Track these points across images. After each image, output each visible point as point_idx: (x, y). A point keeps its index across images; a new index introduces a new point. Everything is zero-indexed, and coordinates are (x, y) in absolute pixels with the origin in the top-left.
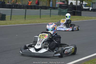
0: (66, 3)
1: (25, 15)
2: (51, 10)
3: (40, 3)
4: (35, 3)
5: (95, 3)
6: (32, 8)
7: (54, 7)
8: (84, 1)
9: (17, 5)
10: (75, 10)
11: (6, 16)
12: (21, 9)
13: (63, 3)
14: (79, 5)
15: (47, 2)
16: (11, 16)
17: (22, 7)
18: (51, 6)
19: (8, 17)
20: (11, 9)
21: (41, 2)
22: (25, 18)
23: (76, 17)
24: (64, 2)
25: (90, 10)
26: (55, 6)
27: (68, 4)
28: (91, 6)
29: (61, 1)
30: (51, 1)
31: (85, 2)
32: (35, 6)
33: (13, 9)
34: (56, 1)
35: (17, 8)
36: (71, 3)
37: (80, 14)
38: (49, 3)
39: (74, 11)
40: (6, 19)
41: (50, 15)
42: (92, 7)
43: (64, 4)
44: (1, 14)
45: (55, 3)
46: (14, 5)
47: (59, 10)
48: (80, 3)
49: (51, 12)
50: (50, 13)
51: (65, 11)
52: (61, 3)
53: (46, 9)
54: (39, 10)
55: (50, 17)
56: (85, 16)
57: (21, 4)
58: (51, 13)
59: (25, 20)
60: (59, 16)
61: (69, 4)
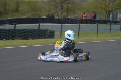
1: (78, 32)
2: (111, 24)
3: (97, 16)
4: (91, 16)
6: (87, 23)
7: (115, 20)
9: (69, 19)
11: (55, 33)
12: (74, 24)
15: (106, 14)
16: (61, 33)
17: (75, 21)
18: (111, 20)
19: (57, 34)
20: (61, 24)
21: (99, 14)
22: (79, 35)
26: (117, 19)
32: (90, 20)
33: (63, 24)
34: (117, 13)
35: (68, 23)
38: (108, 15)
40: (55, 36)
41: (110, 31)
44: (49, 30)
45: (116, 15)
46: (65, 20)
49: (110, 27)
53: (105, 24)
54: (96, 25)
55: (110, 33)
57: (73, 18)
58: (111, 29)
59: (79, 37)
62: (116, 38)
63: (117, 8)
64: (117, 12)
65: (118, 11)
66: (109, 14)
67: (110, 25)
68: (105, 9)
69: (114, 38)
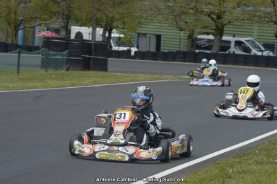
0: (63, 33)
2: (19, 53)
5: (145, 34)
7: (30, 44)
8: (114, 30)
10: (91, 55)
13: (54, 35)
14: (101, 40)
15: (10, 30)
18: (20, 43)
23: (91, 73)
24: (57, 31)
25: (133, 53)
26: (33, 42)
27: (70, 37)
28: (135, 43)
29: (48, 30)
30: (19, 30)
31: (117, 33)
34: (34, 28)
36: (79, 35)
37: (103, 67)
38: (14, 32)
39: (87, 56)
41: (18, 68)
42: (138, 47)
43: (58, 36)
45: (31, 32)
47: (43, 55)
48: (104, 35)
49: (19, 60)
50: (16, 62)
51: (59, 57)
52: (49, 34)
53: (6, 51)
55: (18, 73)
56: (116, 72)
58: (20, 63)
60: (43, 71)
61: (73, 37)
62: (32, 84)
63: (35, 16)
64: (33, 24)
65: (37, 24)
66: (16, 29)
67: (17, 55)
68: (8, 18)
69: (26, 85)
